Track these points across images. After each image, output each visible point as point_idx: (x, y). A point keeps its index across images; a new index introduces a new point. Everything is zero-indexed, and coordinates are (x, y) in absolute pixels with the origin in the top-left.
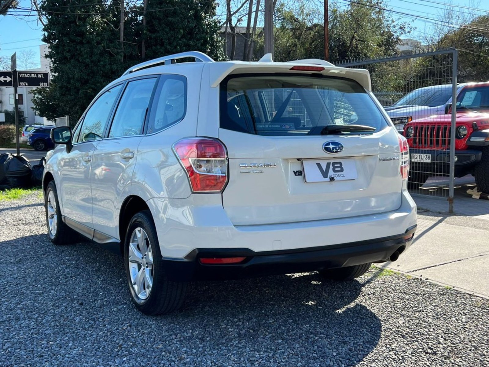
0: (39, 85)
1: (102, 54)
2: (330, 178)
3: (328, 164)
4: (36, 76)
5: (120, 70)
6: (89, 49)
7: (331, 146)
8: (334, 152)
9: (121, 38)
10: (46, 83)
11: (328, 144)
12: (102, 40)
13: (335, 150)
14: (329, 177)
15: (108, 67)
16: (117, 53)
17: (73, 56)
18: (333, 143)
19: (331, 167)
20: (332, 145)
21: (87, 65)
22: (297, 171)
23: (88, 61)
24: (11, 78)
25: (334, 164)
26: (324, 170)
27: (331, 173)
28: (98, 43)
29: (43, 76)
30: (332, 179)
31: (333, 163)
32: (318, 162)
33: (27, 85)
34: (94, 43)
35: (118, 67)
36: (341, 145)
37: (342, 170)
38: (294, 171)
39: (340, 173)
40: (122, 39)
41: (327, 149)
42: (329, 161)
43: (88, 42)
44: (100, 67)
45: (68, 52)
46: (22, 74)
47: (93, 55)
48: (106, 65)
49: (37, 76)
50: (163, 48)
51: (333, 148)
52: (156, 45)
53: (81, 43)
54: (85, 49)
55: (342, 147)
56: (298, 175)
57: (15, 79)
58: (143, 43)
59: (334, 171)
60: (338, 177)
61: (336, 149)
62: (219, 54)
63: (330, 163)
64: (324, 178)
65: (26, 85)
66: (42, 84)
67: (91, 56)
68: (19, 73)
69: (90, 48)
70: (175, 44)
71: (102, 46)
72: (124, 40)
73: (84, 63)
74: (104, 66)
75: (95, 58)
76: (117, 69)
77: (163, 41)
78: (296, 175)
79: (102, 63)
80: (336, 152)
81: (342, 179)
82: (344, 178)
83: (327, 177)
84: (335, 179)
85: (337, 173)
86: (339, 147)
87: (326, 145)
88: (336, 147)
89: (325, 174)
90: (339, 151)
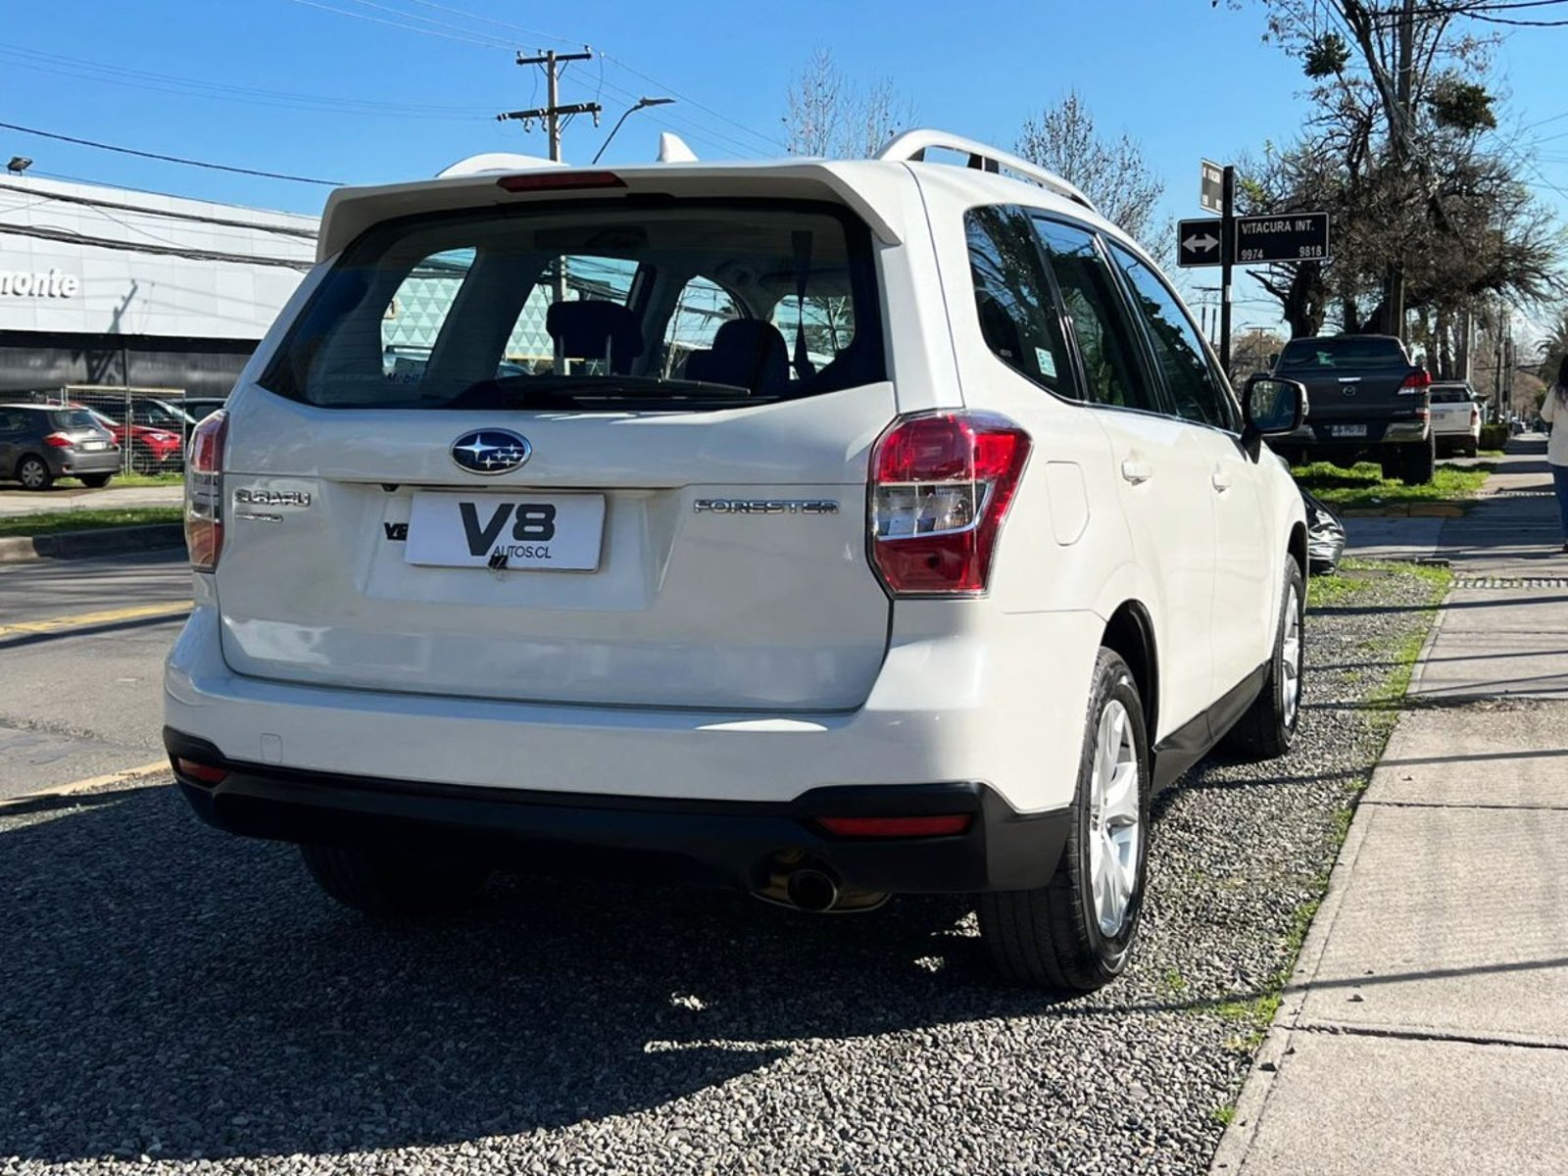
0: (1297, 255)
2: (493, 556)
3: (504, 511)
4: (1288, 227)
7: (477, 448)
8: (484, 467)
10: (1319, 247)
11: (470, 439)
13: (488, 462)
14: (491, 552)
18: (488, 437)
19: (512, 520)
20: (483, 442)
22: (396, 526)
24: (1218, 239)
25: (524, 509)
26: (482, 531)
27: (505, 539)
29: (1311, 225)
30: (499, 562)
31: (522, 506)
32: (467, 499)
33: (1260, 256)
36: (517, 443)
37: (547, 535)
38: (387, 525)
41: (462, 458)
42: (506, 500)
46: (1249, 225)
49: (1293, 226)
51: (484, 455)
55: (522, 451)
56: (398, 537)
57: (1228, 242)
59: (519, 534)
61: (495, 458)
63: (513, 505)
65: (1258, 259)
66: (1304, 251)
68: (1240, 222)
78: (390, 537)
80: (494, 467)
81: (539, 566)
82: (544, 563)
83: (484, 554)
84: (512, 562)
85: (525, 544)
86: (508, 451)
87: (463, 442)
88: (496, 451)
89: (479, 542)
90: (504, 466)
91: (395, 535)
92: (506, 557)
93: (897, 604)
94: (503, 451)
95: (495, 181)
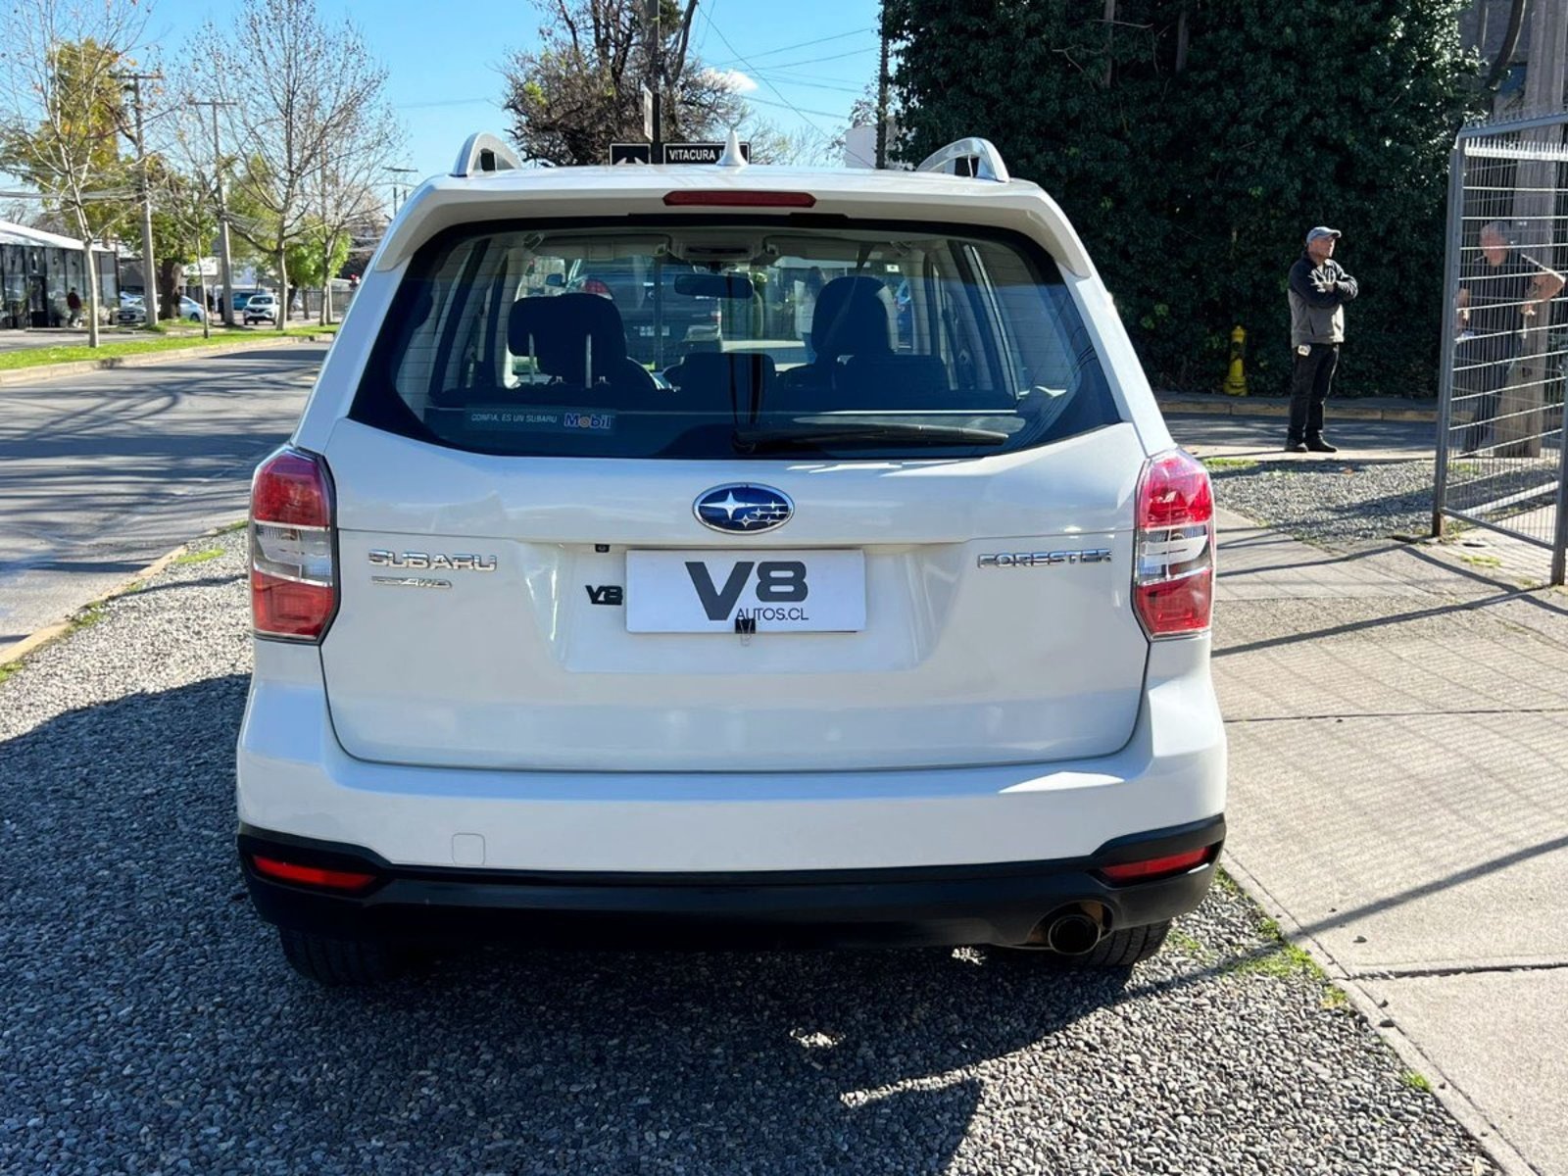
1: (1040, 65)
2: (737, 621)
5: (1096, 113)
6: (1000, 54)
7: (730, 506)
8: (740, 527)
9: (1107, 12)
11: (718, 495)
12: (1046, 21)
13: (745, 521)
14: (733, 615)
15: (1054, 106)
16: (1088, 61)
17: (955, 79)
18: (743, 493)
19: (753, 580)
20: (737, 499)
21: (992, 102)
22: (601, 589)
23: (995, 89)
25: (765, 569)
26: (719, 593)
27: (748, 600)
28: (1032, 32)
30: (745, 626)
31: (764, 564)
32: (695, 557)
34: (1020, 32)
35: (1087, 105)
36: (778, 499)
37: (800, 593)
38: (589, 588)
39: (787, 606)
40: (1110, 13)
41: (712, 516)
42: (744, 557)
43: (1004, 30)
44: (1032, 106)
45: (943, 65)
47: (1013, 72)
48: (1049, 99)
50: (1241, 36)
51: (738, 513)
52: (1216, 29)
53: (981, 35)
54: (990, 53)
55: (785, 509)
56: (607, 602)
58: (1182, 23)
59: (764, 593)
60: (772, 619)
61: (754, 516)
62: (1438, 46)
63: (752, 564)
64: (711, 618)
67: (1007, 75)
69: (1006, 50)
70: (1278, 19)
71: (1043, 42)
72: (1116, 18)
73: (985, 96)
74: (1042, 103)
75: (1017, 80)
76: (1082, 111)
77: (1243, 11)
78: (595, 601)
79: (1037, 94)
80: (752, 527)
81: (792, 629)
82: (799, 625)
83: (725, 618)
84: (761, 625)
85: (775, 605)
86: (770, 509)
87: (709, 499)
88: (755, 509)
89: (717, 605)
90: (765, 525)
91: (601, 598)
92: (753, 620)
93: (1154, 646)
94: (762, 509)
95: (663, 195)
